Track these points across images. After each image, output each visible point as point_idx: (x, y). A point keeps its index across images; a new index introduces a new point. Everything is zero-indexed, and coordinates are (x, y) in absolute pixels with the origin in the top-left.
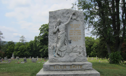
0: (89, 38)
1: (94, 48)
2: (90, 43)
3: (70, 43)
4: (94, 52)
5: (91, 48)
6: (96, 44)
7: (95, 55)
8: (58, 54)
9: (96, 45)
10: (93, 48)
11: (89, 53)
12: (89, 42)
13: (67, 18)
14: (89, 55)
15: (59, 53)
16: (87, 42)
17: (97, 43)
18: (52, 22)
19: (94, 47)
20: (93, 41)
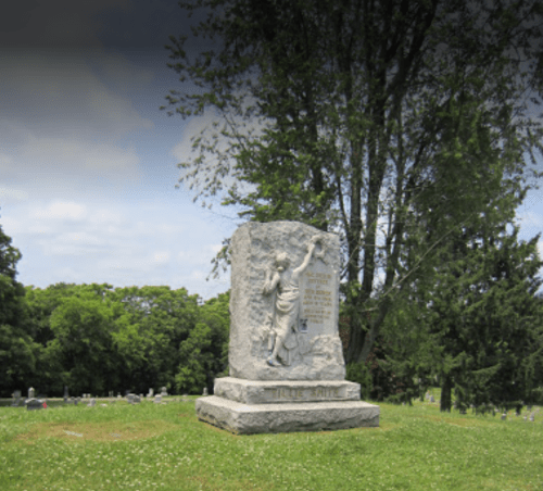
0: (173, 294)
1: (198, 351)
2: (175, 319)
3: (305, 325)
4: (192, 368)
5: (178, 347)
6: (208, 329)
7: (197, 383)
8: (279, 359)
9: (204, 334)
10: (190, 351)
11: (169, 372)
12: (173, 315)
13: (299, 252)
14: (169, 385)
15: (281, 356)
16: (164, 317)
17: (210, 325)
18: (260, 257)
19: (196, 341)
20: (193, 310)
